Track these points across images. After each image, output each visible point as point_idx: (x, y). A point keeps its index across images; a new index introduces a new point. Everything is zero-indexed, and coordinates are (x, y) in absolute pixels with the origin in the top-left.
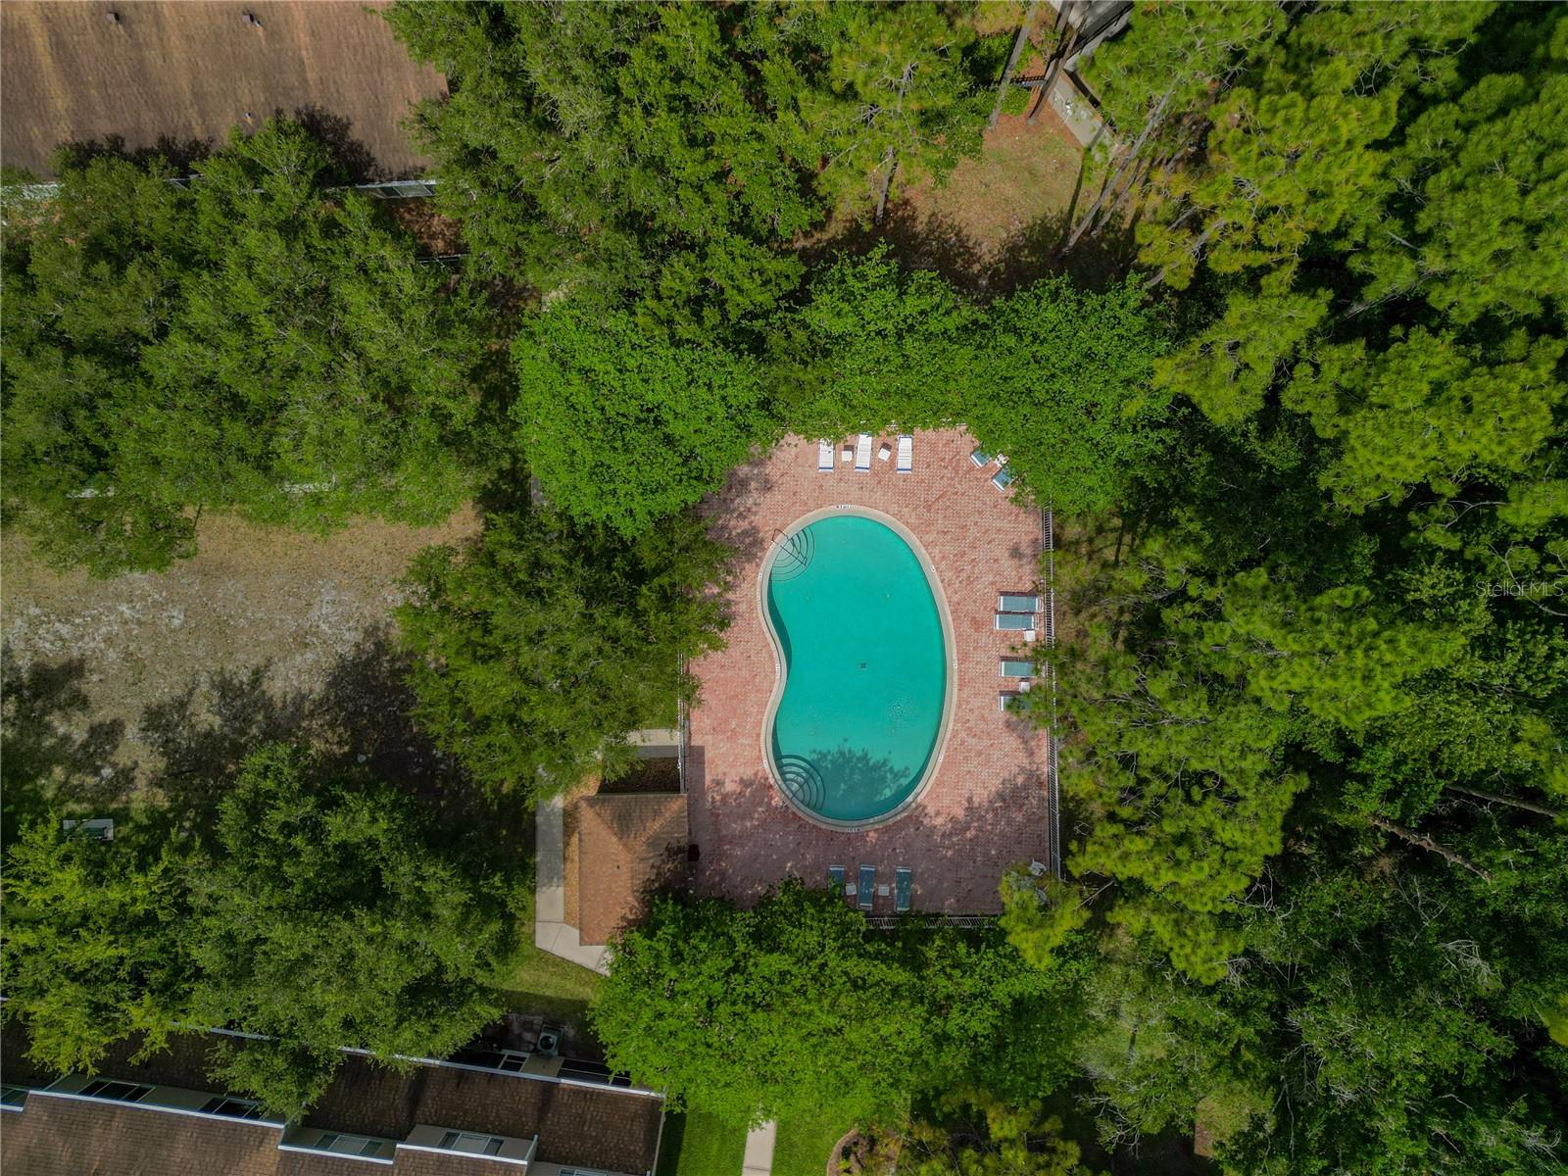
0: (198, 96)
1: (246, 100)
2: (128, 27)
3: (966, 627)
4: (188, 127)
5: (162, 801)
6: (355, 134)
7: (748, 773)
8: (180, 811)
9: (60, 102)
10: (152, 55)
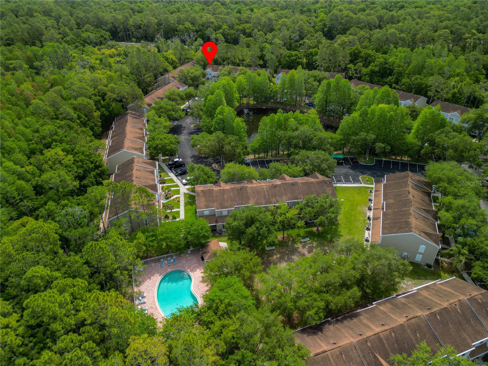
0: (339, 330)
1: (330, 333)
2: (358, 334)
3: (154, 306)
4: (339, 325)
5: (296, 246)
6: (305, 335)
7: (195, 273)
8: (292, 245)
9: (365, 321)
10: (351, 332)
